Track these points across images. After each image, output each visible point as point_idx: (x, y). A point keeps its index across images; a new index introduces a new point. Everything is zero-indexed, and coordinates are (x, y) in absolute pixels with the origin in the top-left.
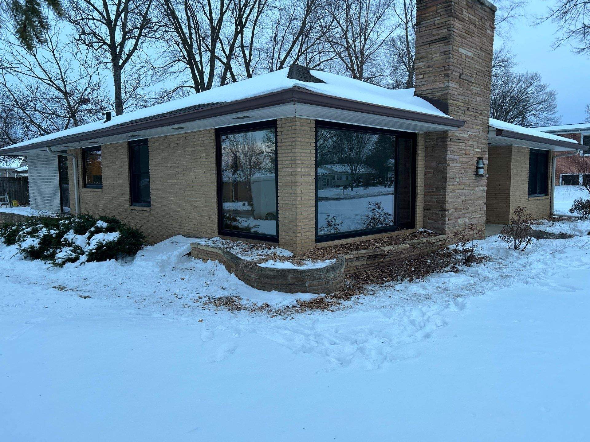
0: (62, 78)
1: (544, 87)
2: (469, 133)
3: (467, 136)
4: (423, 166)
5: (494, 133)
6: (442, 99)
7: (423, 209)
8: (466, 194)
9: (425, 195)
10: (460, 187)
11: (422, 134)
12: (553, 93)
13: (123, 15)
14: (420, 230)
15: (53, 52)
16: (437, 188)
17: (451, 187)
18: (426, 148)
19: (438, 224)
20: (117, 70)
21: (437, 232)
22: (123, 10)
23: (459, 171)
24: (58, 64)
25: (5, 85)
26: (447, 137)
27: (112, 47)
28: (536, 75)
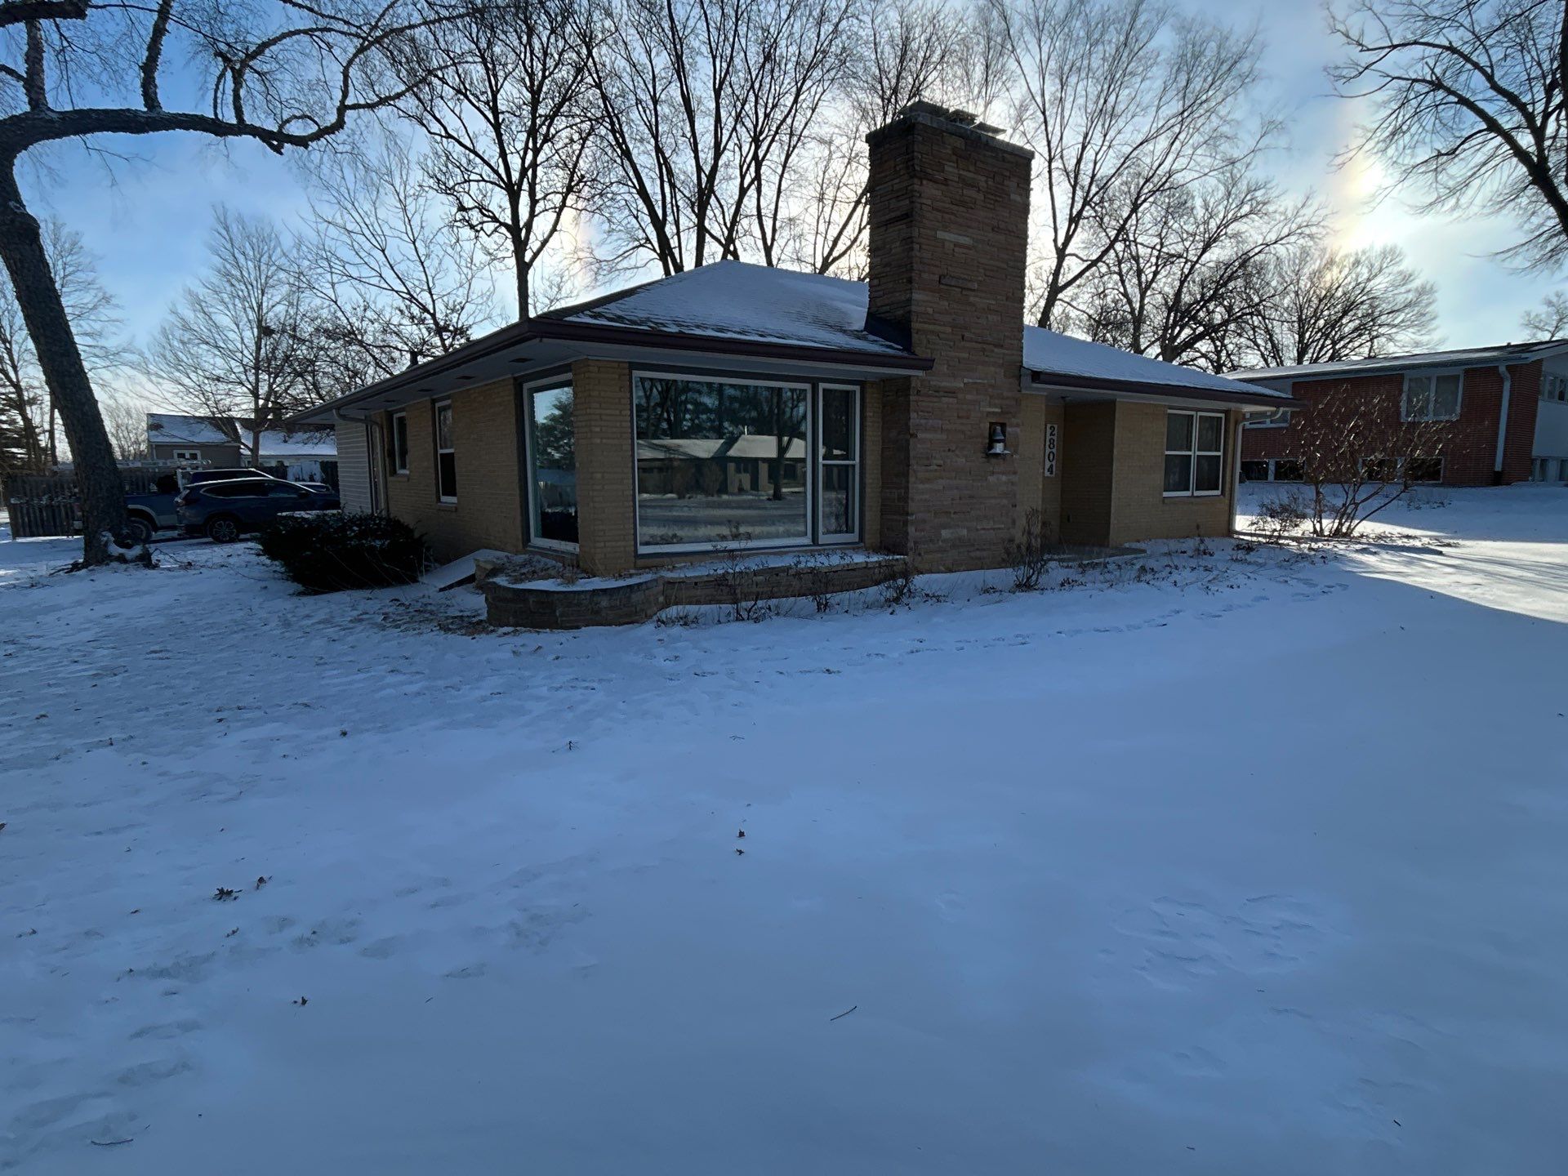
0: (429, 289)
1: (1410, 275)
2: (966, 381)
5: (1029, 379)
10: (945, 474)
12: (1428, 287)
13: (530, 173)
15: (414, 243)
16: (897, 475)
20: (523, 269)
22: (530, 167)
23: (942, 446)
24: (422, 263)
25: (336, 302)
26: (908, 388)
27: (514, 229)
28: (1393, 251)
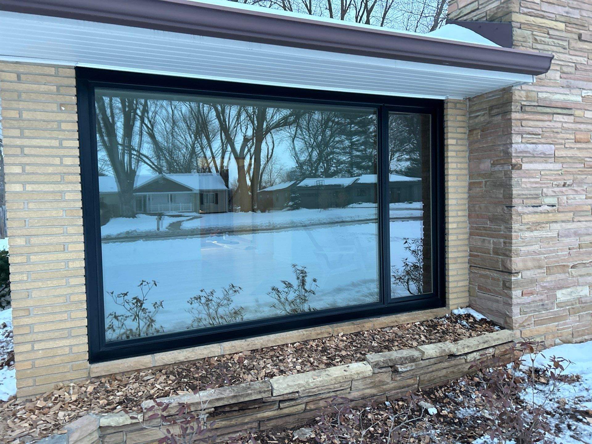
2: (584, 93)
3: (579, 99)
4: (466, 172)
6: (499, 15)
7: (467, 266)
8: (583, 231)
9: (471, 234)
10: (560, 216)
11: (456, 103)
14: (456, 312)
16: (493, 219)
17: (527, 219)
18: (470, 131)
19: (497, 301)
21: (495, 319)
23: (556, 180)
26: (509, 102)
